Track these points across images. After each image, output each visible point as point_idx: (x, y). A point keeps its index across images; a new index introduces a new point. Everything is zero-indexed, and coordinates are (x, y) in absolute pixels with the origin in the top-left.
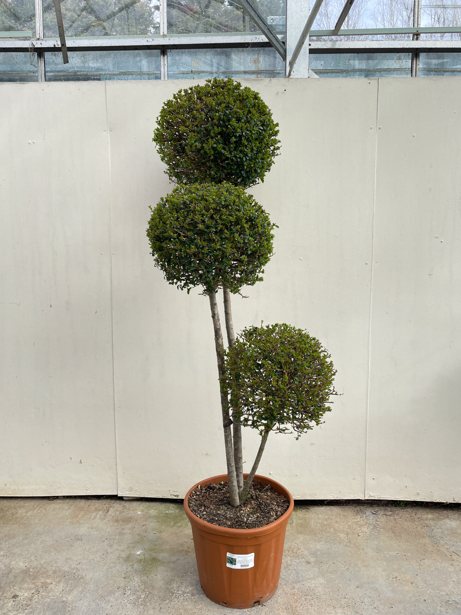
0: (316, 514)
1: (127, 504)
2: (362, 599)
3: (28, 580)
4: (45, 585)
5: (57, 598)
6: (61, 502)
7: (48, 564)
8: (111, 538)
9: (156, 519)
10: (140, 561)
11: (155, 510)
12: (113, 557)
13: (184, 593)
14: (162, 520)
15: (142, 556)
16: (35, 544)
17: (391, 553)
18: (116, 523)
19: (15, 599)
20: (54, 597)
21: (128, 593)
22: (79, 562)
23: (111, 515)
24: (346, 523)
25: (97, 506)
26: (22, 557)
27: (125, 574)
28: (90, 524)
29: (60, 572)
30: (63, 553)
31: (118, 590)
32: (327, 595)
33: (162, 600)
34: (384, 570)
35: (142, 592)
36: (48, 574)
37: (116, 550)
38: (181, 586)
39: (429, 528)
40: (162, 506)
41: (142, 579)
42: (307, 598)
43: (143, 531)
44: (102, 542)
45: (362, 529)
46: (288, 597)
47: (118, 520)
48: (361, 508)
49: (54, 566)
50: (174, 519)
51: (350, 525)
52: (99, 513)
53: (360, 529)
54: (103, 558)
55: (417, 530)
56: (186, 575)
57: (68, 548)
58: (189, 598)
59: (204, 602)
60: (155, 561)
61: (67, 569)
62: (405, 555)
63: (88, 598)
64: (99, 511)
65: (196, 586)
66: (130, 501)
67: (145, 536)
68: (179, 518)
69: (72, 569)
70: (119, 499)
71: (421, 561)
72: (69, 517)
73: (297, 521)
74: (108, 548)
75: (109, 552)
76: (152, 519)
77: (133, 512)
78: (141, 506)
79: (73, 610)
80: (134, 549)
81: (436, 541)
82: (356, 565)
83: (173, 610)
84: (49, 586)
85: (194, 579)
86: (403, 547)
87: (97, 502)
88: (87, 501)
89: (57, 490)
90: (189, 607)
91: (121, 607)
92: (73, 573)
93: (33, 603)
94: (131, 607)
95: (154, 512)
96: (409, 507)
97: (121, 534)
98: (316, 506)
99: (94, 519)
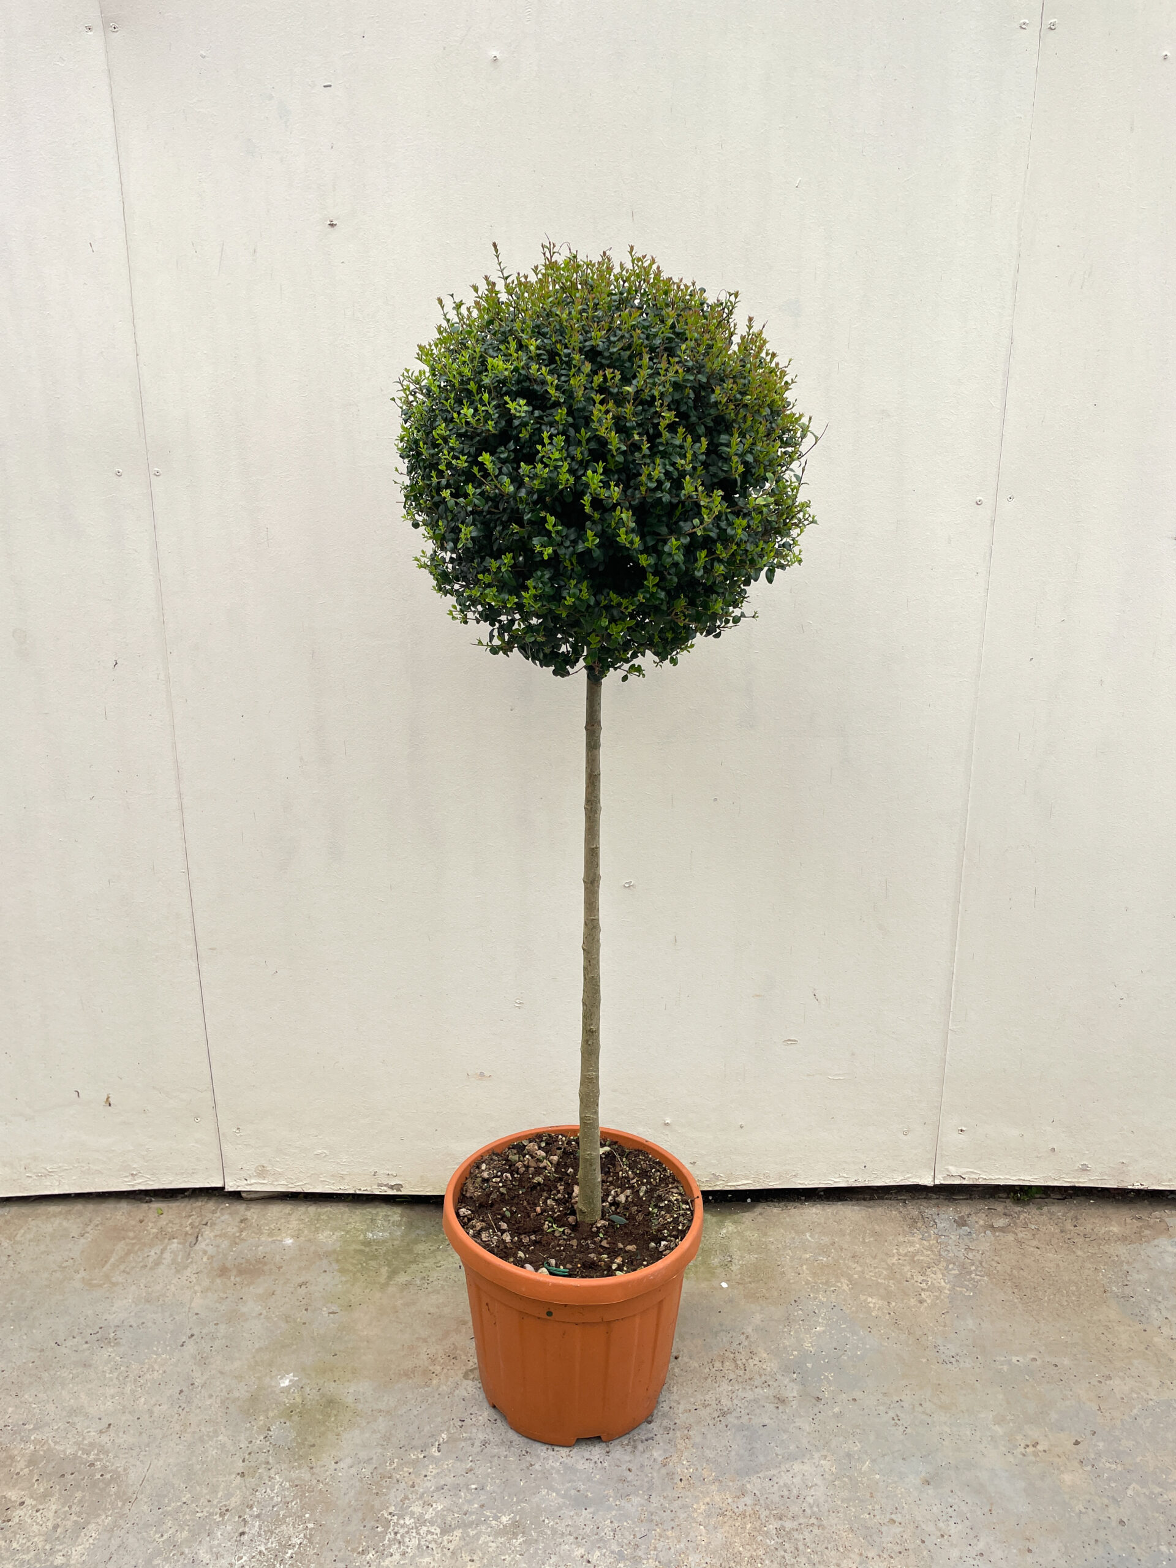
0: (797, 1232)
1: (253, 1213)
2: (941, 1524)
5: (38, 1557)
6: (60, 1213)
7: (15, 1433)
8: (204, 1331)
9: (338, 1261)
10: (289, 1412)
11: (334, 1230)
12: (208, 1402)
13: (421, 1521)
14: (353, 1264)
15: (296, 1395)
17: (1014, 1359)
18: (218, 1281)
20: (28, 1552)
21: (253, 1531)
22: (105, 1422)
23: (205, 1252)
24: (883, 1261)
25: (165, 1223)
27: (243, 1461)
28: (142, 1285)
29: (48, 1462)
30: (61, 1393)
31: (223, 1520)
32: (841, 1515)
33: (353, 1550)
34: (1000, 1420)
35: (294, 1525)
36: (12, 1470)
37: (219, 1375)
38: (409, 1499)
39: (1116, 1270)
40: (354, 1217)
41: (294, 1475)
42: (783, 1528)
43: (299, 1304)
44: (176, 1348)
45: (928, 1279)
46: (726, 1528)
47: (227, 1268)
48: (922, 1207)
49: (32, 1438)
50: (389, 1258)
51: (893, 1264)
52: (168, 1248)
53: (925, 1278)
54: (180, 1407)
55: (1084, 1276)
56: (424, 1457)
57: (74, 1372)
58: (436, 1542)
59: (481, 1555)
60: (334, 1412)
61: (70, 1448)
62: (1056, 1366)
63: (133, 1553)
64: (169, 1239)
65: (455, 1495)
66: (263, 1201)
67: (305, 1323)
68: (404, 1256)
69: (86, 1447)
70: (230, 1199)
71: (1100, 1382)
72: (80, 1264)
73: (742, 1257)
74: (194, 1368)
75: (196, 1383)
76: (325, 1261)
77: (270, 1240)
78: (293, 1216)
80: (273, 1369)
81: (1140, 1314)
82: (917, 1406)
84: (14, 1514)
85: (450, 1471)
86: (1047, 1335)
87: (166, 1208)
88: (136, 1205)
89: (44, 1178)
92: (87, 1465)
95: (330, 1238)
96: (1055, 1201)
97: (233, 1317)
98: (795, 1204)
99: (154, 1269)
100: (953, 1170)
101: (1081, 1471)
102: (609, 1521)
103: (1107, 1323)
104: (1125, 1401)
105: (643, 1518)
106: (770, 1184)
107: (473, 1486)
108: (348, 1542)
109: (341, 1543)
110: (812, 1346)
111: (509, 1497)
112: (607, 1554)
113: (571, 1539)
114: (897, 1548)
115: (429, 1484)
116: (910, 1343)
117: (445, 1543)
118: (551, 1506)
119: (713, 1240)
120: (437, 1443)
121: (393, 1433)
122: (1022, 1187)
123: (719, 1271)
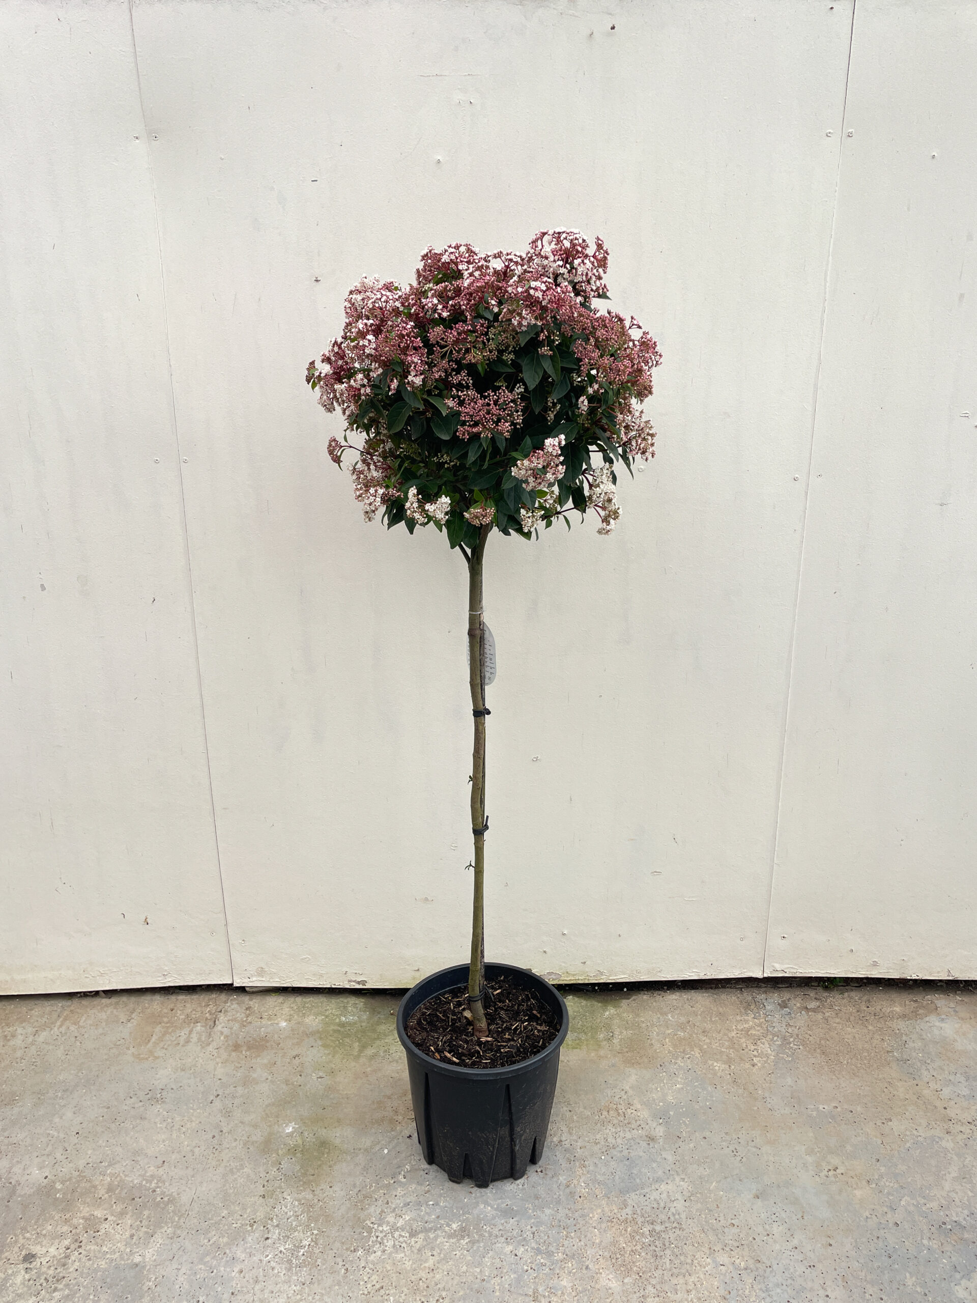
0: (661, 1014)
1: (255, 1003)
2: (767, 1227)
3: (54, 1213)
4: (92, 1225)
5: (122, 1259)
6: (111, 1004)
7: (94, 1170)
8: (226, 1092)
9: (321, 1038)
10: (293, 1151)
11: (316, 1015)
12: (234, 1144)
13: (394, 1228)
14: (332, 1041)
15: (298, 1138)
16: (61, 1118)
17: (821, 1107)
18: (234, 1054)
19: (28, 1265)
20: (114, 1254)
21: (274, 1237)
22: (160, 1159)
23: (222, 1033)
24: (725, 1034)
25: (190, 1011)
26: (35, 1154)
27: (264, 1187)
28: (177, 1058)
29: (122, 1189)
30: (125, 1139)
31: (252, 1229)
32: (695, 1220)
33: (347, 1249)
34: (810, 1152)
35: (303, 1232)
36: (96, 1195)
37: (240, 1124)
38: (385, 1213)
39: (897, 1040)
40: (331, 1005)
41: (300, 1196)
42: (654, 1230)
43: (294, 1071)
44: (207, 1105)
45: (759, 1048)
46: (614, 1229)
47: (239, 1045)
48: (754, 994)
49: (108, 1172)
50: (359, 1036)
51: (733, 1037)
52: (194, 1029)
53: (756, 1047)
54: (214, 1148)
55: (874, 1045)
56: (394, 1182)
57: (134, 1123)
58: (406, 1242)
59: (439, 1251)
60: (327, 1150)
61: (136, 1179)
62: (852, 1112)
63: (189, 1254)
64: (194, 1023)
65: (418, 1209)
66: (261, 993)
67: (300, 1086)
68: (369, 1034)
69: (148, 1178)
70: (236, 992)
71: (883, 1123)
72: (130, 1042)
73: (621, 1033)
74: (222, 1119)
75: (224, 1131)
76: (311, 1039)
77: (270, 1023)
78: (285, 1005)
79: (158, 1286)
80: (280, 1119)
81: (913, 1073)
82: (750, 1142)
83: (372, 1274)
84: (101, 1227)
85: (413, 1192)
86: (845, 1089)
87: (189, 1000)
88: (166, 997)
89: (98, 978)
90: (407, 1266)
91: (261, 1274)
92: (150, 1191)
93: (70, 1273)
94: (284, 1272)
95: (314, 1021)
96: (853, 988)
97: (246, 1082)
98: (660, 992)
99: (185, 1046)
100: (778, 966)
101: (868, 1188)
102: (529, 1227)
103: (890, 1080)
104: (901, 1137)
105: (553, 1223)
106: (642, 978)
107: (431, 1203)
108: (343, 1243)
109: (337, 1244)
110: (674, 1099)
111: (457, 1211)
112: (529, 1249)
113: (503, 1239)
114: (736, 1244)
115: (398, 1201)
116: (745, 1095)
117: (413, 1243)
118: (487, 1216)
119: (599, 1021)
120: (403, 1173)
121: (370, 1165)
122: (829, 979)
123: (605, 1043)
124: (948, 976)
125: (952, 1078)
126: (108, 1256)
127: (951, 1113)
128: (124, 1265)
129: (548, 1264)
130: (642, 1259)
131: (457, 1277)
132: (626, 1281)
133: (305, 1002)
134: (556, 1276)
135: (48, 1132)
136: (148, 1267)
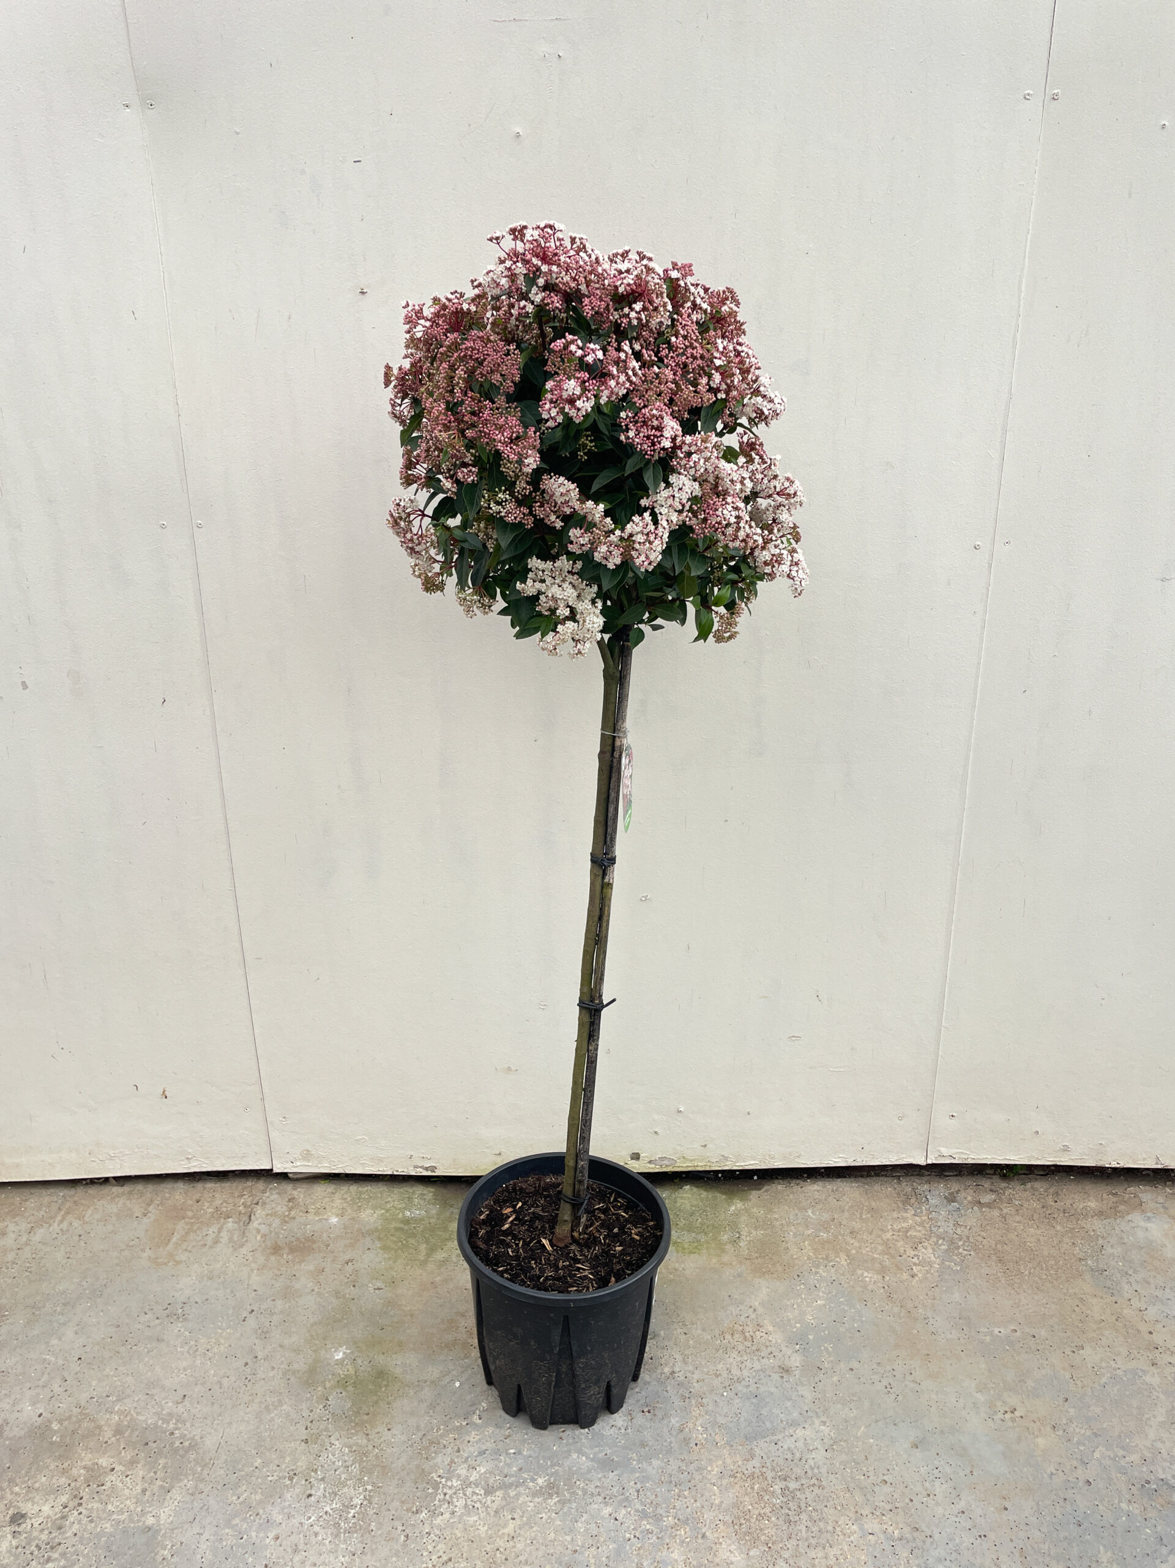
0: (800, 1209)
1: (299, 1192)
2: (927, 1484)
3: (48, 1461)
4: (95, 1476)
5: (131, 1521)
6: (123, 1194)
7: (99, 1405)
8: (263, 1307)
9: (379, 1239)
10: (343, 1383)
11: (374, 1208)
12: (271, 1374)
13: (466, 1484)
14: (394, 1242)
15: (349, 1367)
16: (60, 1339)
17: (996, 1331)
18: (273, 1258)
19: (17, 1528)
20: (123, 1513)
21: (319, 1493)
22: (180, 1393)
23: (258, 1231)
24: (880, 1236)
25: (219, 1203)
26: (28, 1385)
27: (306, 1429)
28: (203, 1263)
29: (133, 1431)
30: (138, 1366)
31: (292, 1483)
32: (839, 1476)
33: (408, 1510)
34: (982, 1388)
35: (354, 1487)
36: (101, 1438)
37: (279, 1349)
38: (455, 1463)
39: (1092, 1245)
40: (392, 1195)
41: (351, 1441)
42: (787, 1488)
43: (346, 1280)
44: (239, 1323)
45: (920, 1254)
46: (737, 1487)
47: (279, 1246)
48: (915, 1184)
49: (116, 1409)
50: (427, 1236)
51: (888, 1240)
52: (225, 1226)
53: (916, 1253)
54: (246, 1378)
55: (1062, 1251)
56: (467, 1424)
57: (149, 1346)
58: (481, 1502)
59: (521, 1513)
60: (385, 1383)
61: (150, 1418)
62: (1034, 1337)
63: (214, 1513)
64: (225, 1219)
65: (496, 1459)
66: (307, 1181)
67: (353, 1299)
68: (440, 1233)
69: (164, 1417)
70: (279, 1179)
71: (1074, 1352)
72: (146, 1243)
73: (750, 1233)
74: (256, 1341)
75: (259, 1357)
76: (368, 1239)
77: (317, 1218)
78: (337, 1195)
79: (175, 1556)
80: (327, 1342)
81: (1112, 1287)
82: (908, 1374)
83: (439, 1542)
84: (107, 1479)
85: (490, 1437)
86: (1027, 1307)
87: (219, 1189)
88: (191, 1185)
89: (107, 1162)
90: (481, 1532)
91: (302, 1542)
92: (168, 1433)
93: (67, 1538)
94: (329, 1540)
95: (372, 1216)
96: (1039, 1177)
97: (288, 1293)
98: (798, 1181)
99: (213, 1247)
100: (945, 1151)
101: (1053, 1436)
102: (633, 1482)
103: (1083, 1296)
104: (1096, 1369)
105: (663, 1478)
106: (776, 1164)
107: (512, 1451)
108: (403, 1502)
109: (396, 1504)
110: (813, 1319)
111: (544, 1461)
112: (632, 1512)
113: (600, 1499)
114: (889, 1507)
115: (472, 1449)
116: (902, 1315)
117: (489, 1503)
118: (581, 1469)
119: (722, 1217)
120: (478, 1411)
121: (438, 1402)
122: (1007, 1166)
123: (728, 1247)
124: (1157, 1164)
125: (1159, 1293)
126: (114, 1517)
127: (1158, 1338)
128: (134, 1528)
129: (655, 1532)
130: (772, 1525)
131: (544, 1547)
132: (751, 1553)
133: (361, 1193)
134: (665, 1546)
135: (44, 1357)
136: (163, 1531)
